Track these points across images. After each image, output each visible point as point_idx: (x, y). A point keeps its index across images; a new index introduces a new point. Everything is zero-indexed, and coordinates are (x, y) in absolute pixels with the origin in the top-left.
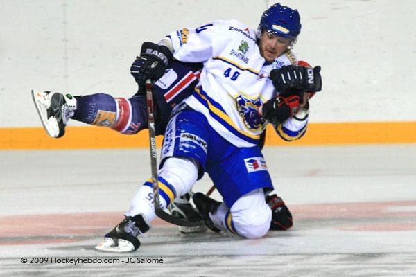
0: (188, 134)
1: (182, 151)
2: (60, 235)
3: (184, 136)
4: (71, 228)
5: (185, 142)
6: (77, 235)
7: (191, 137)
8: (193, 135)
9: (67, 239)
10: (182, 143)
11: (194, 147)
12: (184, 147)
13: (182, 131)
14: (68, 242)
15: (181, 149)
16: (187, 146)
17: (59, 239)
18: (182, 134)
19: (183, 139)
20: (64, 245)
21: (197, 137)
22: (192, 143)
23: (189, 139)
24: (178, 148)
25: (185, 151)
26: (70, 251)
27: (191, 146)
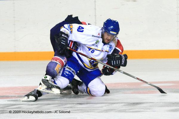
0: (69, 67)
1: (65, 75)
2: (12, 95)
3: (67, 68)
4: (17, 92)
5: (67, 71)
6: (19, 95)
7: (70, 69)
8: (71, 68)
9: (15, 97)
10: (66, 71)
11: (70, 74)
12: (66, 73)
13: (67, 65)
14: (15, 98)
15: (65, 74)
16: (67, 73)
17: (12, 97)
18: (67, 67)
19: (66, 69)
20: (14, 99)
21: (72, 69)
22: (69, 72)
23: (69, 70)
24: (64, 73)
25: (66, 75)
26: (16, 102)
27: (69, 73)
